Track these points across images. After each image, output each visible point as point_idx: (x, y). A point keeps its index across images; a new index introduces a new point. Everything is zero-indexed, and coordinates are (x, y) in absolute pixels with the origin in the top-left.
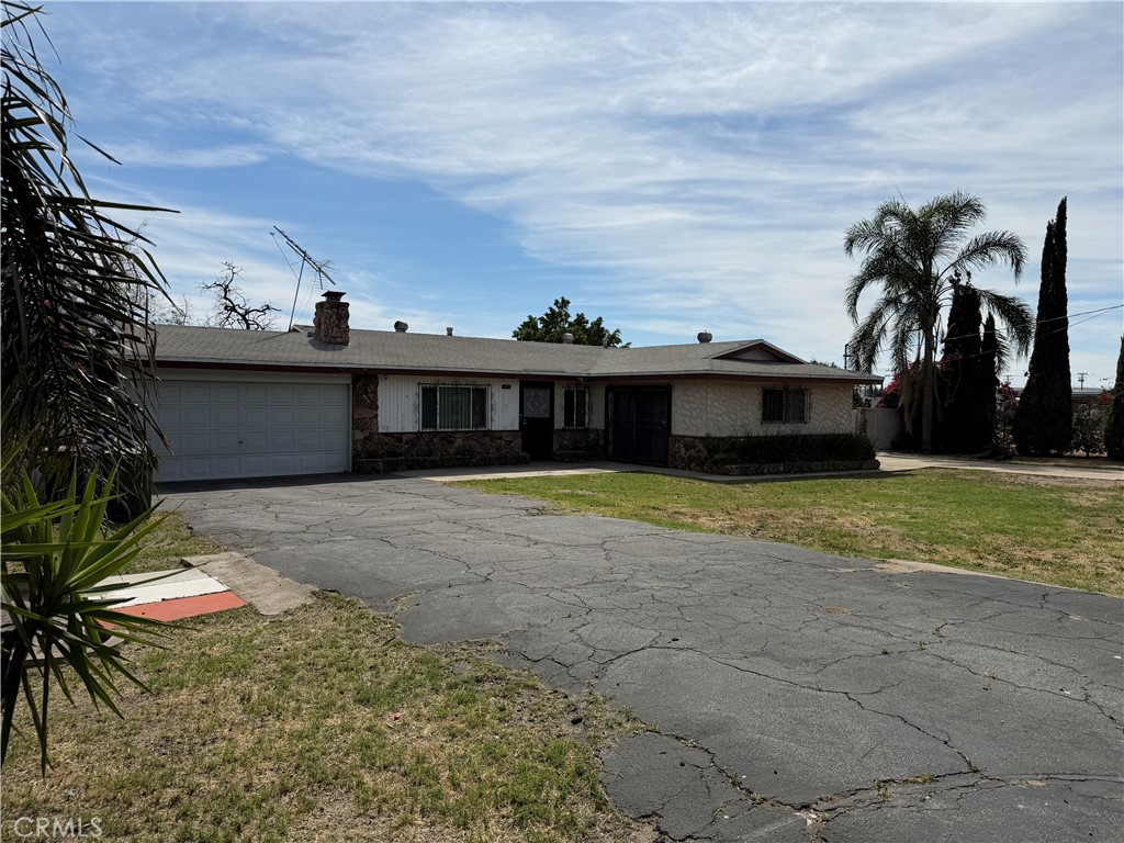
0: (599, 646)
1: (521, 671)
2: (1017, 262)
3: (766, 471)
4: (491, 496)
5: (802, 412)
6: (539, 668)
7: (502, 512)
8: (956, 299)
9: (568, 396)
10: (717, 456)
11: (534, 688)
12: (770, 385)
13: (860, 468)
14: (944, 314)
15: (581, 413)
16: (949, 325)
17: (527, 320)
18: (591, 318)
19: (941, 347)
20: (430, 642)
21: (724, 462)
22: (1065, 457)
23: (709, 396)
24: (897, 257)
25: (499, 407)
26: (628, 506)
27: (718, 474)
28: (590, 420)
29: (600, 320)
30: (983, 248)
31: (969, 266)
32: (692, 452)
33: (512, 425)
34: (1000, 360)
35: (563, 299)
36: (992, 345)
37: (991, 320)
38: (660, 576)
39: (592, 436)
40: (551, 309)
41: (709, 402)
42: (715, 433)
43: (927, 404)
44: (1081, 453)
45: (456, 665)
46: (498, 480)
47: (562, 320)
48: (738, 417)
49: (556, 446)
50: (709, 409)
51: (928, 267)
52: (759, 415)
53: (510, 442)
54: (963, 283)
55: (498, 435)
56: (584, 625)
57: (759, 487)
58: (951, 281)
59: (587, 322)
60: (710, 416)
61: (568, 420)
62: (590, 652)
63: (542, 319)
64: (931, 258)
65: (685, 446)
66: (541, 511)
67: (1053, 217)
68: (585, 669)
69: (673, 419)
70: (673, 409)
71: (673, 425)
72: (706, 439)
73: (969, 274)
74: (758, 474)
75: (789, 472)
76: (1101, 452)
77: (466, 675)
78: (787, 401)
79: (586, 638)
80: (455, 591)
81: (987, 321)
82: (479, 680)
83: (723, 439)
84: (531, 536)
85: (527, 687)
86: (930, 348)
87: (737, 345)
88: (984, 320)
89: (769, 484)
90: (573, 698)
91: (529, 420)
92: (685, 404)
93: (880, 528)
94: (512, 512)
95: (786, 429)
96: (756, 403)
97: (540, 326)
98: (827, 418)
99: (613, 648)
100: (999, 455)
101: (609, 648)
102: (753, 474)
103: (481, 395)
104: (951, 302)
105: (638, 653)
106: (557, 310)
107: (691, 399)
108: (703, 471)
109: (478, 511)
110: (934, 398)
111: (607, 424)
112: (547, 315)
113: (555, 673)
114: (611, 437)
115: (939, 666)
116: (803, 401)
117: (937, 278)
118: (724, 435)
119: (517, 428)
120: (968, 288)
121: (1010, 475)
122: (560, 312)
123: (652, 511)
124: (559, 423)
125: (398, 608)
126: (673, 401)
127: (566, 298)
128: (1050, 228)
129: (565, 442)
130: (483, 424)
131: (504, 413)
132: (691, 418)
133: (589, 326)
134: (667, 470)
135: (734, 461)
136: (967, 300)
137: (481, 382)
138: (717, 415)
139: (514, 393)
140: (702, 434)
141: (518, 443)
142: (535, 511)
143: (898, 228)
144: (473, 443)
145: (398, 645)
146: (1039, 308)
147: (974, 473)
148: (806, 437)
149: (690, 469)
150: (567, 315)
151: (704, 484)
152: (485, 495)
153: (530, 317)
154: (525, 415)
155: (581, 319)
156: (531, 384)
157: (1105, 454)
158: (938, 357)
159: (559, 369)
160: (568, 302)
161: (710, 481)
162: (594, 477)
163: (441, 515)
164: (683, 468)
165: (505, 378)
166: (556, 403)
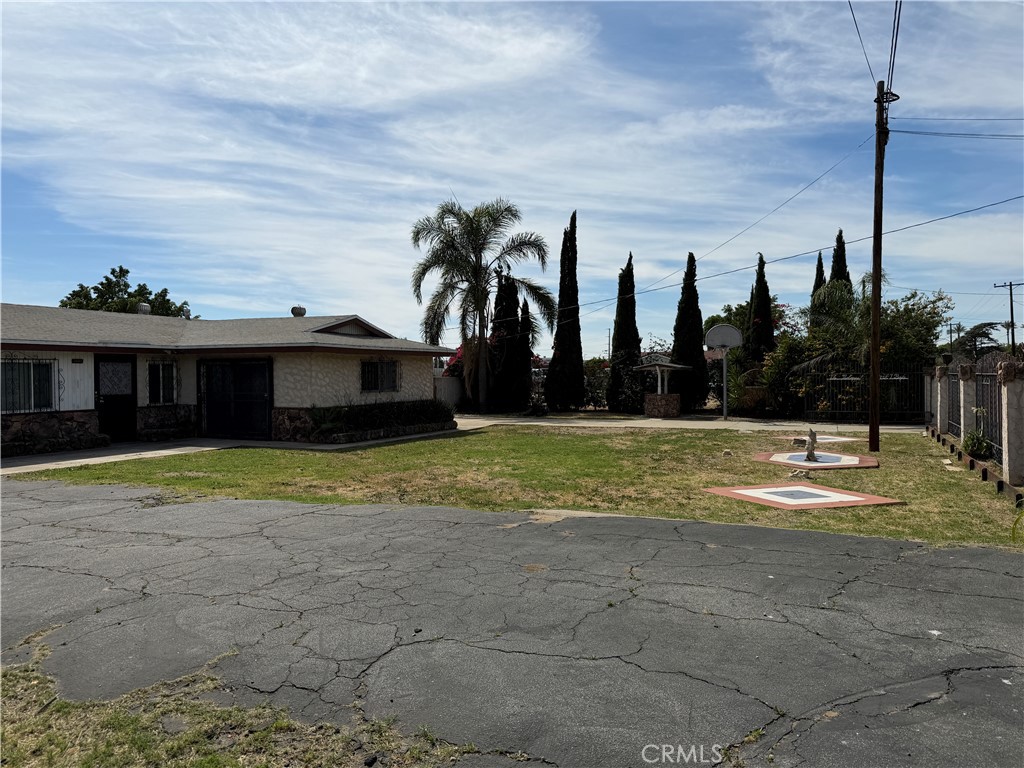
0: (340, 657)
1: (261, 710)
2: (542, 258)
3: (369, 437)
4: (82, 488)
5: (394, 381)
6: (281, 702)
7: (110, 506)
8: (500, 286)
9: (153, 371)
10: (324, 426)
11: (290, 729)
12: (367, 357)
13: (442, 429)
14: (492, 298)
15: (169, 388)
16: (495, 308)
17: (77, 289)
18: (155, 289)
19: (490, 325)
20: (111, 696)
21: (331, 431)
22: (581, 412)
23: (313, 368)
24: (456, 249)
25: (68, 385)
26: (255, 484)
27: (326, 443)
28: (178, 395)
29: (165, 291)
30: (519, 246)
31: (509, 259)
32: (298, 423)
33: (86, 403)
34: (533, 336)
35: (121, 268)
36: (528, 325)
37: (526, 304)
38: (351, 559)
39: (182, 413)
40: (107, 278)
41: (314, 374)
42: (320, 404)
43: (482, 372)
44: (591, 407)
45: (166, 720)
46: (81, 468)
47: (120, 290)
48: (339, 388)
49: (140, 425)
50: (313, 380)
51: (479, 258)
52: (358, 385)
53: (84, 423)
54: (504, 273)
55: (69, 415)
56: (305, 634)
57: (370, 453)
58: (496, 272)
59: (150, 293)
60: (314, 388)
61: (154, 396)
62: (334, 666)
63: (96, 289)
64: (480, 252)
65: (289, 418)
66: (159, 501)
67: (567, 225)
68: (339, 689)
69: (275, 392)
70: (276, 382)
71: (275, 397)
72: (312, 411)
73: (509, 267)
74: (362, 441)
75: (388, 437)
76: (604, 406)
77: (189, 732)
78: (382, 371)
79: (318, 651)
80: (108, 618)
81: (524, 305)
82: (210, 736)
83: (328, 409)
84: (167, 532)
85: (280, 730)
86: (483, 326)
87: (334, 320)
88: (521, 305)
89: (377, 449)
90: (346, 731)
91: (105, 397)
92: (288, 376)
93: (497, 481)
94: (122, 504)
95: (383, 397)
96: (356, 374)
97: (94, 296)
98: (414, 386)
99: (358, 656)
100: (538, 413)
101: (353, 656)
102: (358, 441)
103: (44, 372)
104: (496, 289)
105: (390, 657)
106: (114, 280)
107: (295, 371)
108: (310, 442)
109: (75, 508)
110: (487, 368)
111: (199, 399)
112: (102, 284)
113: (306, 703)
114: (204, 412)
115: (661, 611)
116: (395, 371)
117: (487, 268)
118: (327, 405)
119: (91, 406)
120: (508, 278)
121: (554, 428)
122: (118, 282)
123: (282, 488)
124: (143, 398)
125: (36, 654)
126: (275, 373)
127: (124, 268)
128: (565, 233)
129: (151, 420)
130: (49, 405)
131: (75, 390)
132: (293, 390)
133: (152, 297)
134: (272, 443)
135: (341, 430)
136: (509, 288)
137: (44, 356)
138: (321, 386)
139: (88, 367)
140: (307, 405)
141: (93, 426)
142: (151, 501)
143: (455, 225)
144: (36, 427)
145: (63, 710)
146: (560, 296)
147: (528, 427)
148: (401, 404)
149: (296, 440)
150: (127, 286)
151: (318, 455)
152: (72, 487)
153: (81, 286)
154: (102, 392)
155: (143, 291)
156: (106, 357)
157: (607, 408)
158: (488, 333)
159: (143, 341)
160: (127, 272)
161: (322, 451)
162: (195, 455)
163: (29, 517)
164: (288, 440)
165: (76, 351)
166: (139, 378)
